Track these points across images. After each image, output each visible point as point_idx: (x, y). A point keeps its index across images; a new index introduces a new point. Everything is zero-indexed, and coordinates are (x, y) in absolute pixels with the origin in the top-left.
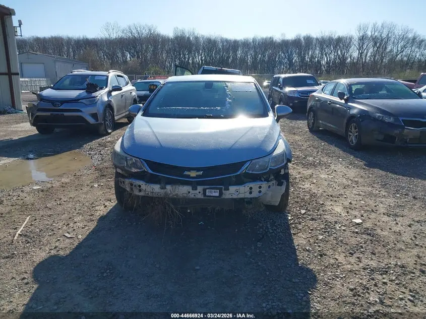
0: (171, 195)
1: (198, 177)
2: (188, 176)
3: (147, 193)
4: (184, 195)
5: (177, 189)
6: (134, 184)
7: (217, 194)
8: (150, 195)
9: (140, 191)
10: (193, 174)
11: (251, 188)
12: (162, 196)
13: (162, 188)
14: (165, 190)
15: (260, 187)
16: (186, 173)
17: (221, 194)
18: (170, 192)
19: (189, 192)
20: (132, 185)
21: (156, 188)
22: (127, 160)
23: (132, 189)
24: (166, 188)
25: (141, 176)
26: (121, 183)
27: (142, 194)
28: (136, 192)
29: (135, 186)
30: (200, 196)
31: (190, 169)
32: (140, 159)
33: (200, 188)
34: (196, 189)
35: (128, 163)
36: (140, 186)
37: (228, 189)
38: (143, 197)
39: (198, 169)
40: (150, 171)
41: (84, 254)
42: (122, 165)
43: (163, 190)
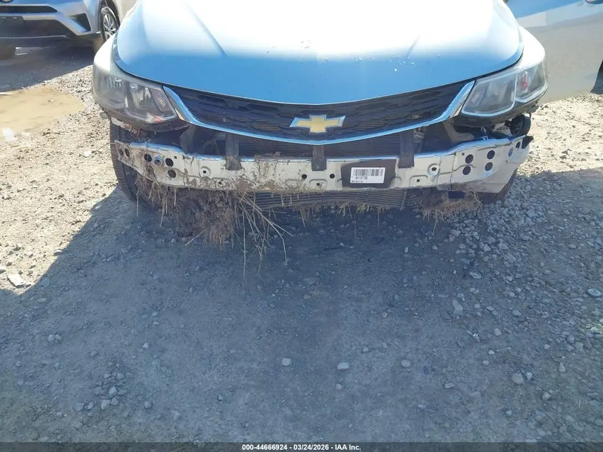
0: (254, 187)
1: (331, 133)
2: (305, 133)
3: (191, 179)
4: (290, 183)
5: (271, 169)
6: (154, 157)
7: (380, 179)
8: (200, 184)
9: (172, 174)
10: (317, 125)
11: (469, 159)
12: (233, 187)
13: (230, 167)
14: (240, 173)
15: (491, 155)
16: (298, 123)
17: (390, 177)
18: (252, 178)
19: (304, 177)
20: (148, 158)
21: (215, 167)
22: (129, 94)
23: (150, 170)
24: (240, 167)
25: (170, 134)
26: (122, 154)
27: (178, 182)
28: (163, 179)
29: (157, 161)
30: (333, 186)
31: (306, 112)
32: (162, 85)
33: (334, 165)
34: (323, 168)
35: (135, 100)
36: (169, 162)
37: (411, 164)
38: (182, 190)
39: (330, 111)
40: (193, 121)
41: (51, 337)
42: (118, 106)
43: (233, 173)
